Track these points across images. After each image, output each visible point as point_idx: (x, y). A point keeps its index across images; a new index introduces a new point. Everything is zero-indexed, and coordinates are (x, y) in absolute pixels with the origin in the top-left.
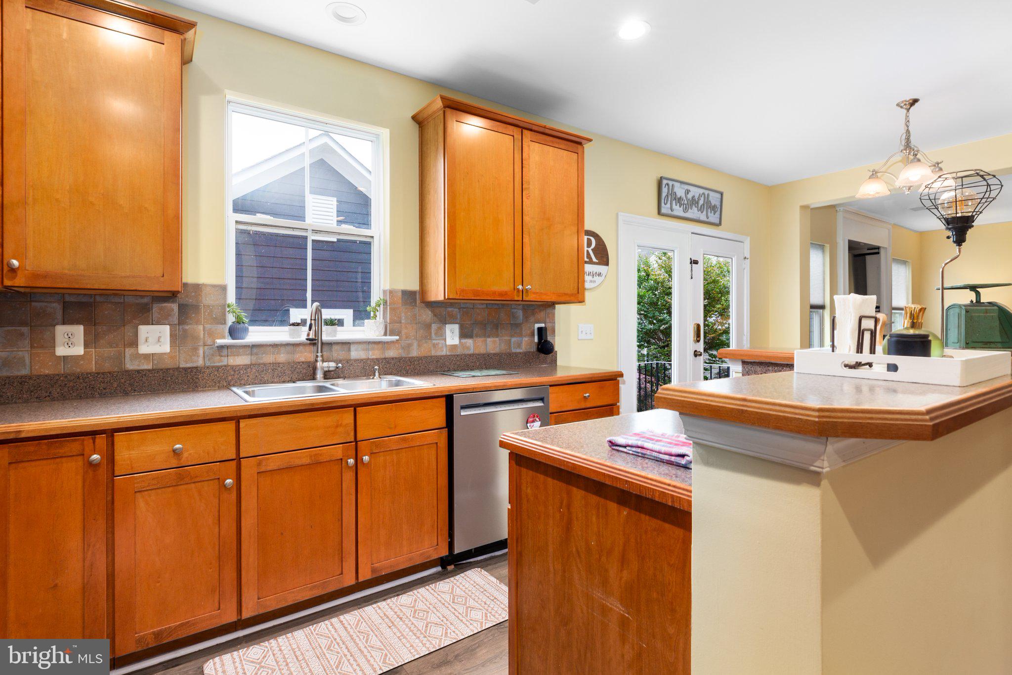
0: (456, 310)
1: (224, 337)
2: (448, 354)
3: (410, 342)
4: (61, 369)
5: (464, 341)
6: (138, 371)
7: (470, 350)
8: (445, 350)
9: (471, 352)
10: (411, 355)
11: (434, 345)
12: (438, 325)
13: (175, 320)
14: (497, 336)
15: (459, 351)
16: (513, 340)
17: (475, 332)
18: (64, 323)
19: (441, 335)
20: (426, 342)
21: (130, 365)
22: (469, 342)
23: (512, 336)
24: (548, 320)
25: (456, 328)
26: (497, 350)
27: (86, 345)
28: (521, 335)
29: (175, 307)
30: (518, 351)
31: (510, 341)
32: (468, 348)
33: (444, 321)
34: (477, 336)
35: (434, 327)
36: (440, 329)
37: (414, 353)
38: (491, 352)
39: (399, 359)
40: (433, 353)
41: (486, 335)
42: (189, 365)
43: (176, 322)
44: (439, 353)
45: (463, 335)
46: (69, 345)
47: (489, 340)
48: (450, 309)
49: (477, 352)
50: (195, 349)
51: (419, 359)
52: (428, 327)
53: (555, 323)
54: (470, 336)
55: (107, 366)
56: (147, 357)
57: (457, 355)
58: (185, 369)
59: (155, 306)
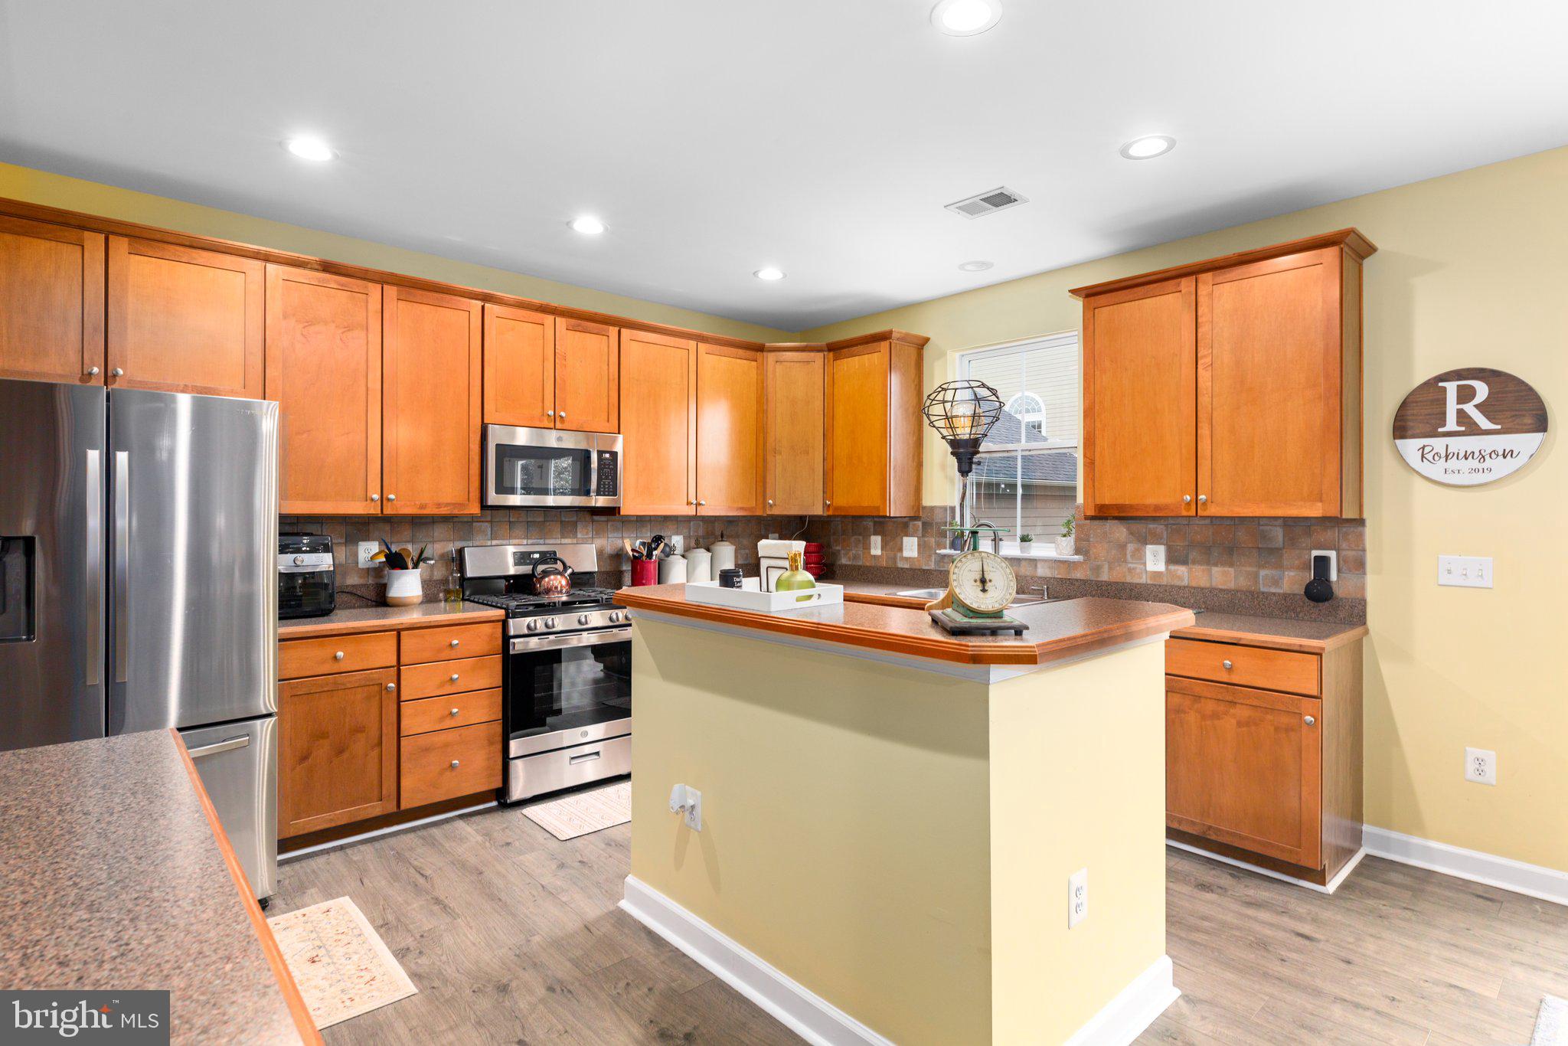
0: (1162, 527)
1: (945, 548)
2: (1149, 582)
3: (1099, 563)
4: (873, 563)
5: (1172, 567)
6: (902, 569)
7: (1183, 580)
8: (1144, 577)
9: (1185, 583)
10: (1099, 579)
11: (1130, 570)
12: (1136, 546)
13: (920, 533)
14: (1231, 565)
15: (1164, 581)
16: (1263, 573)
17: (1191, 557)
18: (874, 535)
19: (1140, 557)
20: (1120, 565)
21: (900, 565)
22: (1181, 570)
23: (1261, 566)
24: (1344, 545)
25: (1161, 549)
26: (1232, 585)
27: (882, 550)
28: (1279, 566)
29: (920, 523)
30: (1273, 590)
31: (1256, 575)
32: (1180, 578)
33: (1144, 541)
34: (1194, 562)
35: (1130, 547)
36: (1137, 550)
37: (1105, 576)
38: (1220, 587)
39: (1084, 582)
40: (1128, 579)
41: (1209, 562)
42: (927, 568)
43: (921, 535)
44: (1136, 580)
45: (1172, 559)
46: (876, 548)
47: (1216, 571)
48: (1151, 526)
49: (1194, 584)
50: (930, 556)
51: (1109, 584)
52: (1122, 547)
53: (1364, 550)
54: (1184, 562)
55: (890, 564)
56: (907, 559)
57: (1160, 586)
58: (924, 570)
59: (911, 523)
